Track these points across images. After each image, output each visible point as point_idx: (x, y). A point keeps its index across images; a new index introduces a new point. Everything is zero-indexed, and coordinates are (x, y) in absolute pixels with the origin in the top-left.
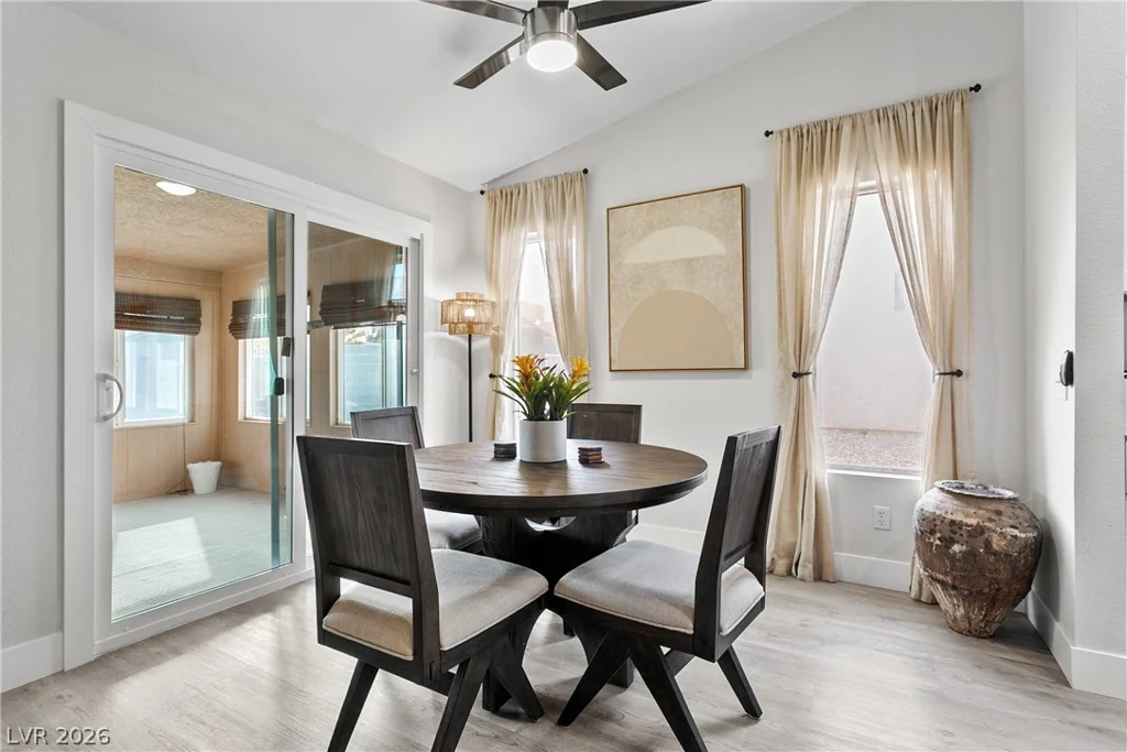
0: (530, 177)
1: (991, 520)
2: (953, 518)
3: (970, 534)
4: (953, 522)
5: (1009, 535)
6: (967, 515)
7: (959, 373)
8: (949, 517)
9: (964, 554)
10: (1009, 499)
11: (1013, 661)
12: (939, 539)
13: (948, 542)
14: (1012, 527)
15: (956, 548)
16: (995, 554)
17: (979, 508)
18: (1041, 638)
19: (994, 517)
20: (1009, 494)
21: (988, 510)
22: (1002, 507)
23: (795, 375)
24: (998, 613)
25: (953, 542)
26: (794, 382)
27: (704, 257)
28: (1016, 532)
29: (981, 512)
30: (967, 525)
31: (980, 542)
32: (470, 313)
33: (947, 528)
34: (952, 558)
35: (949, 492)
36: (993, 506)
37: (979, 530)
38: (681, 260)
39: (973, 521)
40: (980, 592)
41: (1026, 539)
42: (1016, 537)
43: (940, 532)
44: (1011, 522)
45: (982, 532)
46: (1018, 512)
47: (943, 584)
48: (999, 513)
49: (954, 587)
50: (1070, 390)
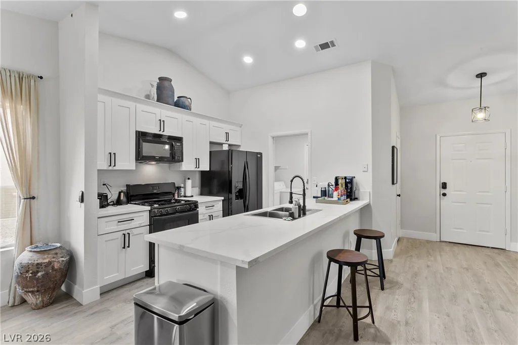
1: (54, 258)
2: (38, 262)
3: (46, 266)
4: (38, 264)
5: (59, 261)
6: (45, 259)
7: (34, 198)
8: (36, 262)
9: (43, 276)
10: (60, 247)
11: (62, 308)
12: (31, 273)
13: (35, 273)
14: (62, 257)
15: (39, 274)
16: (56, 270)
17: (49, 254)
18: (69, 295)
19: (55, 256)
20: (58, 245)
21: (52, 254)
22: (57, 251)
24: (55, 294)
25: (38, 272)
28: (63, 259)
29: (50, 256)
30: (44, 263)
31: (50, 267)
33: (36, 267)
34: (38, 279)
35: (34, 252)
36: (54, 252)
37: (50, 263)
39: (47, 261)
40: (49, 288)
41: (66, 260)
42: (63, 261)
43: (32, 270)
44: (61, 256)
45: (51, 264)
46: (63, 251)
47: (32, 292)
48: (56, 254)
49: (37, 291)
50: (83, 204)
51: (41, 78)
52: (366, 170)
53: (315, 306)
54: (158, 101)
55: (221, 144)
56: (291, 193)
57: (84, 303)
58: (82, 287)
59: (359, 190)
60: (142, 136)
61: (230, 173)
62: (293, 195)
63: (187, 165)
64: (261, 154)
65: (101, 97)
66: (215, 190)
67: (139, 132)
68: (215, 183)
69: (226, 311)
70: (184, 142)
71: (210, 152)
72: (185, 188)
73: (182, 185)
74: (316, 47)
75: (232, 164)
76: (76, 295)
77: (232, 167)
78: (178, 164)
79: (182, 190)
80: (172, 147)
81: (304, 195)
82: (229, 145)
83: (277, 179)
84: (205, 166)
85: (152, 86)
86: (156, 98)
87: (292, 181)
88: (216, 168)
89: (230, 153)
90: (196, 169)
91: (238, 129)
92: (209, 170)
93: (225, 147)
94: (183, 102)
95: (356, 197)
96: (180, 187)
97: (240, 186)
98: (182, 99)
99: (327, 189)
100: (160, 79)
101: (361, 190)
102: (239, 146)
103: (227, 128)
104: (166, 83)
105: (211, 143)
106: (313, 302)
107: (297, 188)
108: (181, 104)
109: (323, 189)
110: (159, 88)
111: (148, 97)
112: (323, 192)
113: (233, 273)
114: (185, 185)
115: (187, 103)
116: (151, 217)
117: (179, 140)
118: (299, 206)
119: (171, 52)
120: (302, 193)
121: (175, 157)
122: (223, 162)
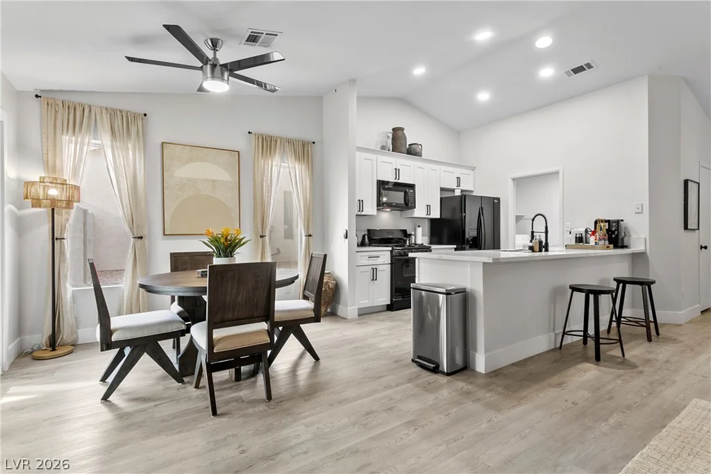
0: (96, 102)
7: (311, 236)
18: (333, 313)
23: (261, 237)
26: (261, 239)
27: (221, 181)
32: (53, 192)
38: (209, 180)
50: (347, 240)
51: (314, 143)
52: (640, 211)
53: (556, 335)
54: (393, 151)
55: (453, 190)
56: (533, 232)
57: (349, 318)
58: (346, 306)
59: (630, 236)
60: (382, 185)
61: (463, 220)
62: (535, 234)
63: (419, 212)
64: (498, 199)
65: (358, 154)
66: (445, 238)
67: (380, 181)
68: (445, 232)
69: (474, 298)
70: (416, 190)
71: (441, 198)
72: (415, 236)
73: (413, 233)
74: (567, 73)
75: (465, 213)
76: (339, 313)
77: (465, 216)
78: (410, 211)
79: (413, 237)
80: (406, 193)
81: (546, 232)
82: (462, 191)
83: (519, 232)
84: (436, 214)
85: (388, 137)
86: (391, 149)
87: (533, 220)
88: (447, 215)
89: (463, 198)
90: (427, 216)
91: (472, 172)
92: (439, 217)
93: (458, 193)
94: (414, 150)
95: (625, 245)
96: (411, 235)
97: (474, 233)
98: (413, 146)
99: (584, 235)
100: (394, 129)
101: (633, 236)
102: (472, 191)
103: (458, 172)
104: (400, 133)
105: (442, 189)
106: (554, 331)
107: (539, 226)
108: (412, 151)
109: (578, 236)
110: (394, 139)
111: (383, 148)
112: (578, 239)
113: (480, 270)
114: (415, 232)
115: (418, 150)
116: (392, 257)
117: (412, 186)
118: (541, 242)
119: (403, 101)
120: (544, 230)
121: (409, 204)
122: (454, 210)
